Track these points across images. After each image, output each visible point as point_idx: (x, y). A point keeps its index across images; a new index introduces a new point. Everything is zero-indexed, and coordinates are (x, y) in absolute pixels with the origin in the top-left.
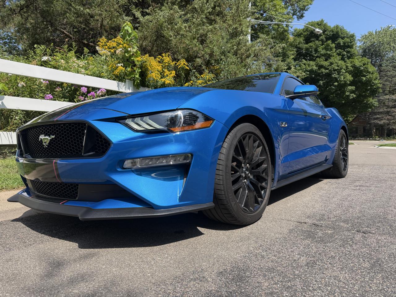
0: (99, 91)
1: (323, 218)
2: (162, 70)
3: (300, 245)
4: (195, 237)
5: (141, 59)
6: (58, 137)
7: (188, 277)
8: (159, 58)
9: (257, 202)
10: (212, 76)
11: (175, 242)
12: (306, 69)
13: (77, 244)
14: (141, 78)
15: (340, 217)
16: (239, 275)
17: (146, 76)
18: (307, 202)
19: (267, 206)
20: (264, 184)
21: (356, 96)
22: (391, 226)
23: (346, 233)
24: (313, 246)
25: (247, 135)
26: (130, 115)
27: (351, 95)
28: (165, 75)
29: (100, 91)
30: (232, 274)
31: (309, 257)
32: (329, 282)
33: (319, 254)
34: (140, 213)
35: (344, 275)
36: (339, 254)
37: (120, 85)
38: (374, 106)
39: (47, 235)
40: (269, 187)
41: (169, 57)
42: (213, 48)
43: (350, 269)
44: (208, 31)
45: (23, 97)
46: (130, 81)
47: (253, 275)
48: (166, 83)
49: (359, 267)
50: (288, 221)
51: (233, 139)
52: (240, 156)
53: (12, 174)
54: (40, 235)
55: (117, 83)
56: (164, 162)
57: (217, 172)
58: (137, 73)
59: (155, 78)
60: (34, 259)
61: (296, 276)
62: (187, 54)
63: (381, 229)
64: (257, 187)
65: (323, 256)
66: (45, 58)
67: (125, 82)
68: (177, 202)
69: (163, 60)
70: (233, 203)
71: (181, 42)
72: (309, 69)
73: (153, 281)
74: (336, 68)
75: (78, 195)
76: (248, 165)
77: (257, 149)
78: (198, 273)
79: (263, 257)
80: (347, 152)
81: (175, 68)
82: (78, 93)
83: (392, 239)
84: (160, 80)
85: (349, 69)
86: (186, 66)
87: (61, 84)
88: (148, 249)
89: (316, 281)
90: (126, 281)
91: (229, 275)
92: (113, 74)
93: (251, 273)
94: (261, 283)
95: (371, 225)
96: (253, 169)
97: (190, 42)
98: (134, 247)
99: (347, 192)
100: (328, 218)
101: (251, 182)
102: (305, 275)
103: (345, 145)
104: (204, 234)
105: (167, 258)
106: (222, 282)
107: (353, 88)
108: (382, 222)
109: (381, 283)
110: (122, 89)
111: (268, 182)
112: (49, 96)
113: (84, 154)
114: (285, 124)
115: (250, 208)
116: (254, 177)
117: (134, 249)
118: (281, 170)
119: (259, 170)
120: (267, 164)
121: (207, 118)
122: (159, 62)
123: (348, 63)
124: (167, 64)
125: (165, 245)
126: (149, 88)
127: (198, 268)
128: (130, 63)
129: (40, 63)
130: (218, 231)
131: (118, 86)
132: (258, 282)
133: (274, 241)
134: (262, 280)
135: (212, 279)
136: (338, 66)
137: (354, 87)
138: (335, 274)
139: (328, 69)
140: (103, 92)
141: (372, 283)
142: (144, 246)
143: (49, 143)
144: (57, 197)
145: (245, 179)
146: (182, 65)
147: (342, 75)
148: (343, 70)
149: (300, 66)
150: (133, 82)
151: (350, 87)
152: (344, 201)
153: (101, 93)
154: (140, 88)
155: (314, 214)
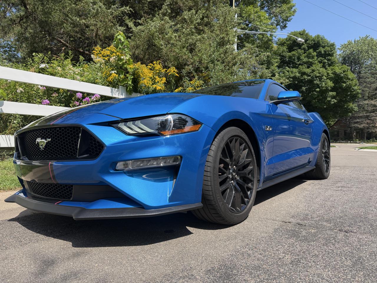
1: (306, 217)
2: (153, 77)
3: (285, 244)
4: (184, 236)
5: (133, 66)
6: (54, 141)
7: (177, 275)
8: (150, 66)
9: (243, 202)
10: (200, 82)
11: (165, 242)
12: (289, 76)
13: (71, 243)
14: (133, 84)
15: (323, 217)
16: (226, 273)
17: (139, 82)
18: (291, 202)
19: (254, 206)
20: (250, 185)
21: (337, 101)
22: (372, 225)
23: (329, 232)
24: (297, 245)
25: (234, 138)
26: (122, 119)
27: (333, 100)
28: (156, 81)
29: (94, 96)
30: (220, 272)
31: (293, 255)
32: (313, 279)
33: (303, 252)
34: (131, 213)
35: (327, 273)
36: (322, 252)
37: (114, 90)
38: (354, 111)
39: (42, 234)
40: (254, 188)
41: (160, 65)
42: (201, 57)
43: (333, 267)
44: (197, 41)
45: (21, 102)
46: (123, 87)
47: (240, 273)
48: (157, 89)
49: (342, 265)
50: (273, 220)
51: (221, 142)
52: (227, 158)
53: (9, 175)
54: (35, 234)
55: (110, 89)
56: (155, 164)
57: (205, 174)
58: (130, 80)
59: (147, 84)
60: (30, 258)
61: (281, 274)
62: (177, 62)
63: (362, 228)
64: (244, 188)
65: (307, 254)
66: (43, 66)
67: (118, 88)
68: (167, 202)
69: (155, 68)
70: (221, 204)
71: (171, 51)
72: (292, 75)
73: (144, 279)
74: (318, 75)
75: (72, 195)
76: (234, 166)
77: (243, 152)
78: (187, 271)
79: (249, 255)
80: (329, 154)
81: (166, 75)
82: (73, 99)
83: (373, 238)
84: (151, 87)
85: (329, 75)
86: (176, 73)
87: (57, 90)
88: (139, 248)
89: (300, 279)
90: (118, 279)
91: (217, 272)
92: (107, 81)
93: (238, 271)
94: (248, 280)
95: (352, 224)
96: (239, 170)
97: (180, 51)
98: (125, 246)
99: (329, 193)
100: (312, 218)
101: (237, 183)
102: (290, 273)
103: (327, 148)
104: (193, 233)
105: (157, 256)
106: (211, 279)
107: (334, 93)
108: (363, 222)
109: (363, 280)
110: (115, 94)
111: (254, 183)
112: (46, 101)
113: (78, 156)
114: (270, 127)
115: (237, 208)
116: (240, 178)
117: (126, 248)
118: (266, 171)
119: (246, 172)
120: (253, 166)
121: (196, 122)
122: (151, 69)
123: (329, 71)
124: (158, 71)
125: (155, 244)
126: (141, 93)
127: (187, 266)
128: (123, 70)
129: (38, 70)
130: (206, 230)
131: (112, 92)
132: (244, 280)
133: (260, 240)
134: (249, 278)
135: (201, 277)
136: (319, 73)
138: (319, 272)
139: (310, 76)
140: (98, 97)
141: (354, 281)
142: (135, 245)
143: (46, 146)
144: (52, 197)
145: (232, 181)
146: (172, 72)
147: (324, 82)
148: (324, 77)
149: (283, 73)
150: (126, 88)
151: (331, 92)
152: (326, 201)
153: (96, 98)
154: (132, 94)
155: (298, 213)
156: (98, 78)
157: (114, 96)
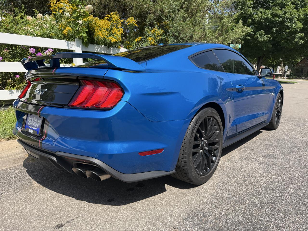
2: (111, 28)
5: (86, 19)
8: (108, 17)
10: (161, 31)
12: (262, 18)
14: (89, 36)
17: (94, 34)
21: (304, 42)
27: (300, 41)
28: (113, 32)
29: (47, 51)
37: (69, 43)
41: (117, 16)
46: (79, 40)
48: (112, 41)
55: (66, 42)
58: (85, 33)
59: (102, 36)
67: (74, 41)
69: (112, 18)
72: (265, 17)
74: (289, 16)
82: (27, 53)
84: (107, 39)
85: (300, 17)
86: (135, 23)
92: (61, 34)
107: (302, 35)
122: (109, 20)
123: (300, 12)
124: (116, 22)
131: (68, 45)
136: (291, 15)
137: (304, 34)
139: (281, 17)
140: (51, 52)
146: (131, 22)
147: (293, 23)
148: (295, 18)
149: (257, 14)
150: (82, 40)
151: (300, 34)
152: (240, 185)
153: (49, 53)
154: (88, 46)
155: (197, 210)
156: (54, 31)
157: (70, 49)
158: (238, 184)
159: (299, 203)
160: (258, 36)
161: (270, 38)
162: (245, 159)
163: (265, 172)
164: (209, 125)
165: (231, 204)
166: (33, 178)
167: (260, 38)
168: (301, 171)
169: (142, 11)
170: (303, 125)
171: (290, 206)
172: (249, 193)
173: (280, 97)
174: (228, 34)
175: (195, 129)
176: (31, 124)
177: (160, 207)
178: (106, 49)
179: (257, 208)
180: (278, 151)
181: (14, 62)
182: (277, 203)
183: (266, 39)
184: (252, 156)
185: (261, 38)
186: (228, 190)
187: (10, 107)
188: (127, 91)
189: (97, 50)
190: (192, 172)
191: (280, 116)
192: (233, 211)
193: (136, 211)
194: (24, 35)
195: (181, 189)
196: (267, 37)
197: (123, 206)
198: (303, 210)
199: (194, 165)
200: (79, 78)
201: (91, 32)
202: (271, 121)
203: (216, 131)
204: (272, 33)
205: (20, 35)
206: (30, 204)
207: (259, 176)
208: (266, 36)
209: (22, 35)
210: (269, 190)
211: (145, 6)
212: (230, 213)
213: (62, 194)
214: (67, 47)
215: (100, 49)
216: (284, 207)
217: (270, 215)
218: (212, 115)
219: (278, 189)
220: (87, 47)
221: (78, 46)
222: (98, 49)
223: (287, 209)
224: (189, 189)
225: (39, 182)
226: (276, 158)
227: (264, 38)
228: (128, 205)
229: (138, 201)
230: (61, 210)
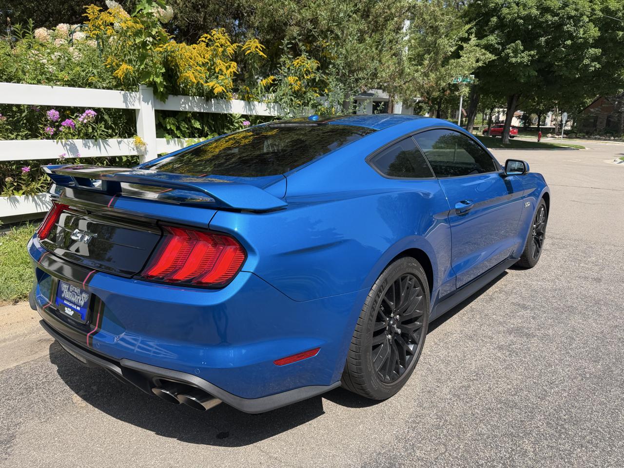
0: (82, 117)
2: (212, 61)
8: (206, 38)
12: (518, 15)
14: (167, 82)
21: (600, 66)
27: (593, 64)
28: (217, 70)
29: (84, 115)
37: (128, 96)
41: (225, 36)
46: (147, 88)
48: (216, 91)
55: (121, 94)
58: (158, 74)
59: (194, 80)
67: (137, 90)
69: (214, 42)
72: (524, 13)
74: (573, 13)
81: (237, 57)
82: (43, 121)
84: (205, 85)
85: (595, 14)
86: (260, 50)
107: (598, 51)
110: (132, 104)
122: (207, 45)
123: (596, 4)
124: (221, 49)
126: (188, 95)
131: (125, 101)
136: (576, 10)
137: (601, 51)
139: (557, 15)
140: (91, 116)
146: (252, 49)
147: (581, 27)
148: (585, 17)
149: (509, 8)
150: (153, 89)
151: (593, 49)
152: (459, 397)
153: (87, 119)
154: (166, 100)
155: (380, 453)
156: (95, 71)
157: (131, 107)
158: (454, 395)
159: (560, 435)
160: (510, 53)
161: (533, 56)
162: (471, 338)
163: (506, 368)
164: (403, 290)
165: (440, 438)
166: (72, 389)
167: (513, 57)
168: (570, 365)
169: (275, 20)
170: (585, 257)
171: (545, 441)
172: (474, 415)
173: (542, 205)
174: (447, 67)
175: (377, 303)
176: (67, 297)
177: (312, 449)
178: (203, 104)
179: (485, 447)
180: (534, 318)
181: (16, 139)
182: (521, 435)
183: (525, 60)
184: (483, 330)
185: (516, 57)
186: (437, 410)
187: (13, 230)
188: (253, 251)
189: (185, 107)
190: (372, 382)
191: (541, 240)
192: (444, 453)
193: (270, 457)
194: (36, 84)
195: (351, 408)
196: (528, 56)
197: (246, 447)
198: (566, 450)
199: (376, 366)
200: (160, 223)
201: (171, 73)
202: (524, 253)
203: (418, 296)
204: (539, 47)
205: (28, 85)
206: (73, 448)
207: (494, 377)
208: (526, 52)
209: (31, 84)
210: (510, 407)
211: (281, 12)
212: (437, 458)
213: (132, 424)
214: (125, 104)
215: (190, 104)
216: (534, 444)
217: (507, 462)
218: (410, 270)
219: (525, 406)
220: (164, 102)
221: (146, 100)
222: (187, 105)
223: (538, 448)
224: (366, 408)
225: (85, 398)
226: (528, 336)
227: (523, 57)
228: (255, 444)
229: (272, 436)
230: (133, 459)
